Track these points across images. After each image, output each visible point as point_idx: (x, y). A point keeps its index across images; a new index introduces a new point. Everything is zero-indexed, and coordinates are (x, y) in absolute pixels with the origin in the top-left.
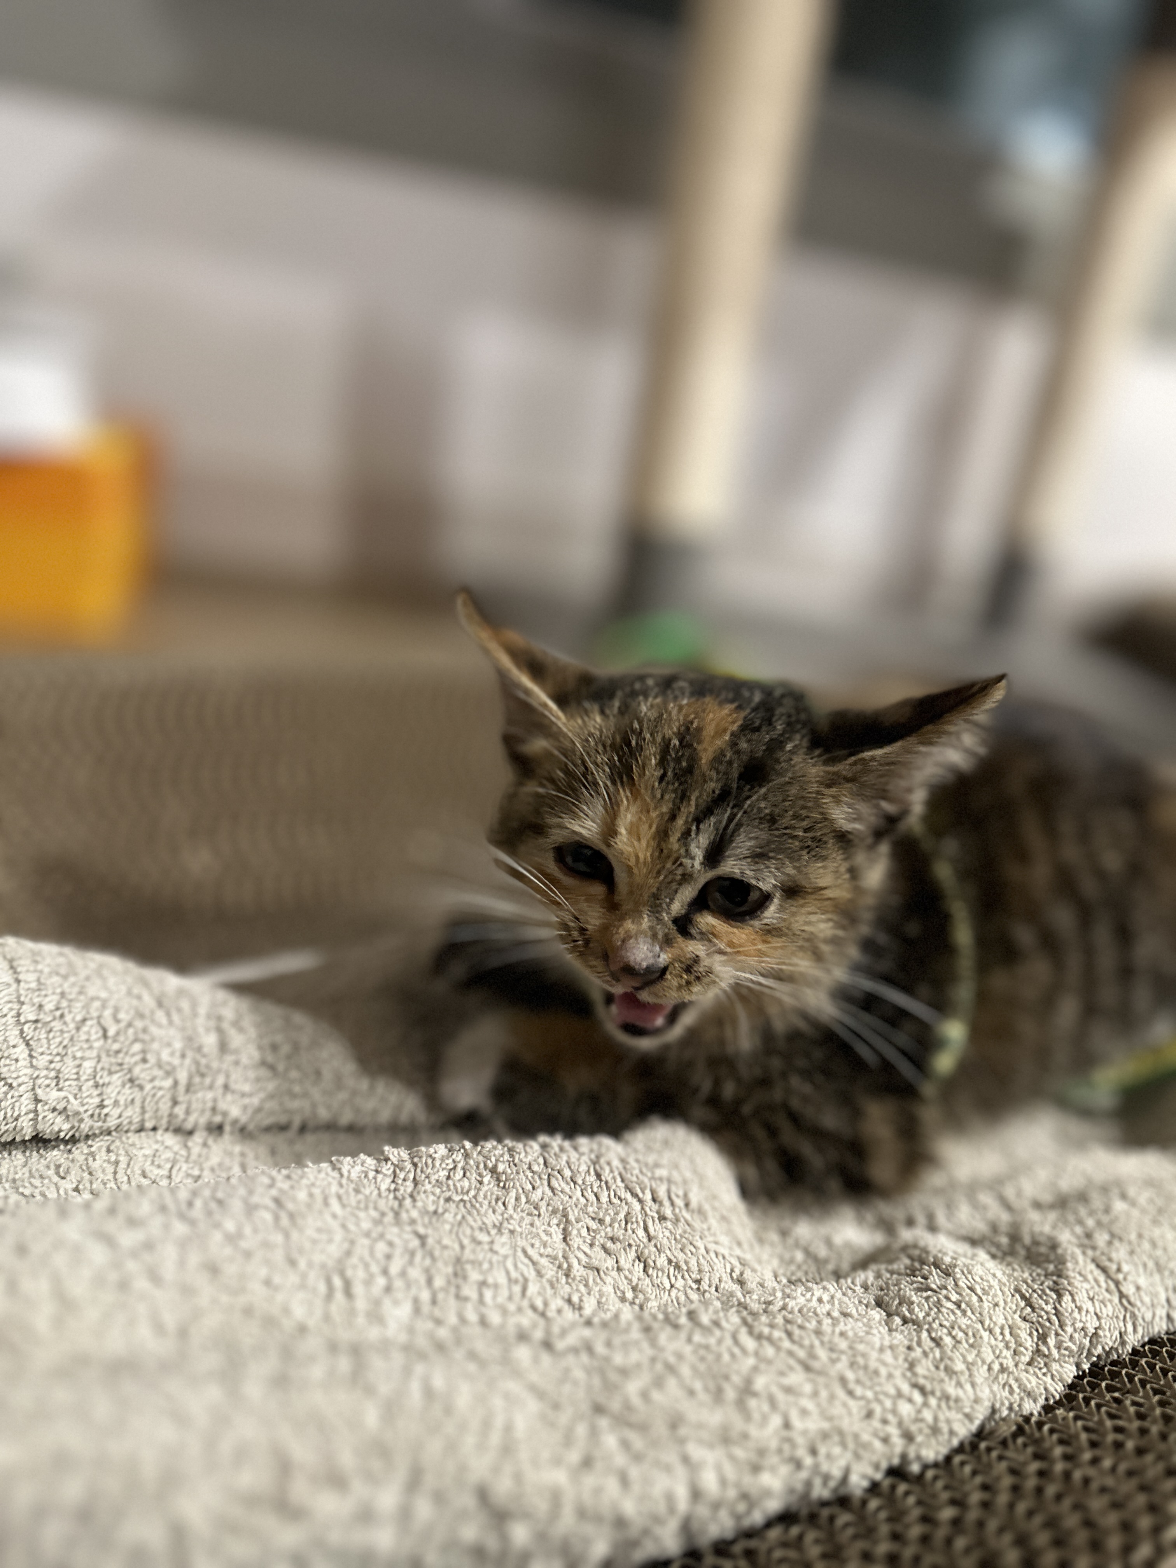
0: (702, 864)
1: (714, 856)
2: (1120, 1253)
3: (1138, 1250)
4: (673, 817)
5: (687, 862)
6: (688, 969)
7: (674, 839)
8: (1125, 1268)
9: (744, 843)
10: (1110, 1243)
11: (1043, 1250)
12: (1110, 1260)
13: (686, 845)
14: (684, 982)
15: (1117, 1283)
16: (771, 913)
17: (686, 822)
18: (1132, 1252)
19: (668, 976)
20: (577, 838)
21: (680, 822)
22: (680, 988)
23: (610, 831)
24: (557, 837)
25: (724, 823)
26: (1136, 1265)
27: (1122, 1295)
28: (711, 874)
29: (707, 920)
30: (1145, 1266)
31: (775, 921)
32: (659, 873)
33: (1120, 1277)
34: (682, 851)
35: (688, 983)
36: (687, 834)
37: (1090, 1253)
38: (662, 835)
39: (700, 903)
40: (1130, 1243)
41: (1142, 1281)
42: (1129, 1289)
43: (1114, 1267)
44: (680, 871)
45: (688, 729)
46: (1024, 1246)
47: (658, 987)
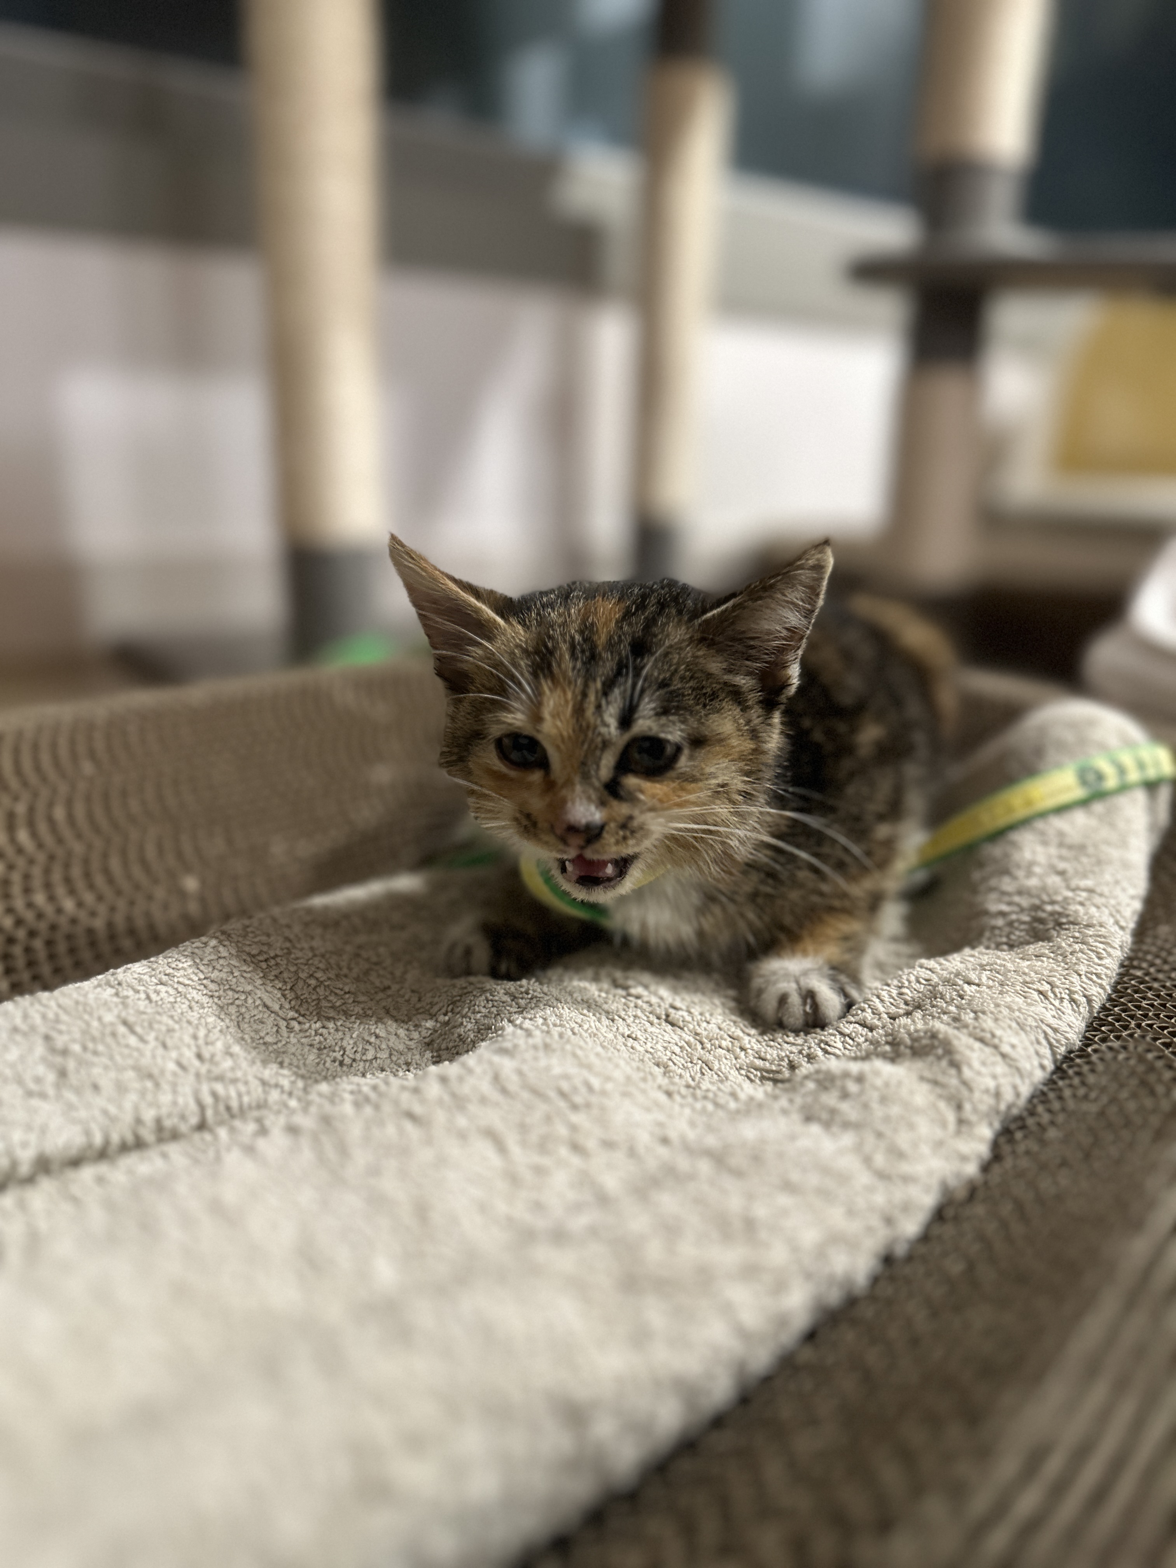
0: (617, 728)
1: (626, 720)
2: (988, 1023)
3: (1000, 1016)
4: (584, 695)
5: (603, 730)
6: (624, 826)
7: (590, 710)
8: (998, 1033)
9: (647, 706)
10: (976, 1019)
11: (925, 1042)
12: (983, 1030)
13: (601, 716)
14: (620, 838)
15: (996, 1047)
16: (683, 763)
17: (597, 697)
18: (996, 1020)
19: (605, 835)
20: (510, 728)
21: (592, 697)
22: (617, 843)
23: (537, 718)
24: (495, 731)
25: (629, 692)
26: (1004, 1029)
27: (1004, 1056)
28: (627, 737)
29: (632, 781)
30: (1010, 1027)
31: (688, 769)
32: (583, 743)
33: (996, 1041)
34: (599, 722)
35: (625, 838)
36: (599, 707)
37: (965, 1031)
38: (579, 711)
39: (624, 766)
40: (992, 1013)
41: (1014, 1040)
42: (1006, 1048)
43: (988, 1036)
44: (599, 739)
45: (586, 625)
46: (906, 1047)
47: (597, 846)
